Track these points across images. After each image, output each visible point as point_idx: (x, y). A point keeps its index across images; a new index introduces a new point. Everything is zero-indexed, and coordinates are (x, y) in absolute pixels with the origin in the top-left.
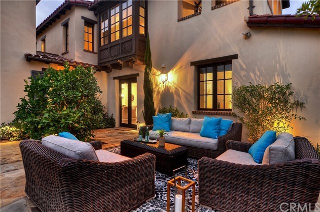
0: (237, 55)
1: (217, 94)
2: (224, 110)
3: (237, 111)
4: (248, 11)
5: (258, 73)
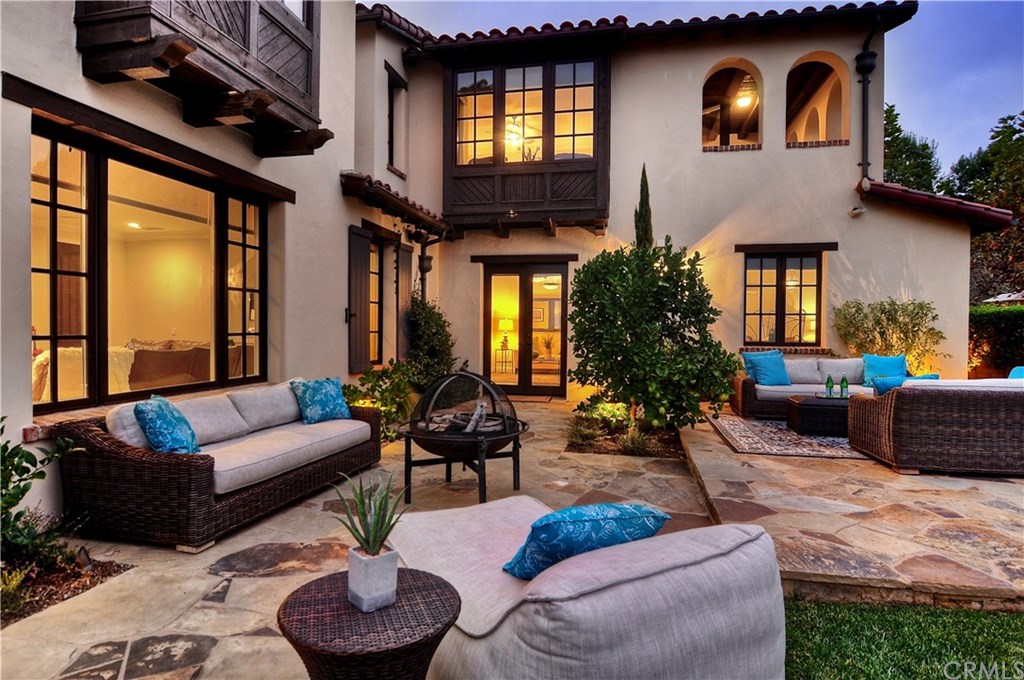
0: (836, 244)
1: (785, 314)
2: (800, 344)
3: (836, 347)
4: (859, 169)
5: (873, 280)
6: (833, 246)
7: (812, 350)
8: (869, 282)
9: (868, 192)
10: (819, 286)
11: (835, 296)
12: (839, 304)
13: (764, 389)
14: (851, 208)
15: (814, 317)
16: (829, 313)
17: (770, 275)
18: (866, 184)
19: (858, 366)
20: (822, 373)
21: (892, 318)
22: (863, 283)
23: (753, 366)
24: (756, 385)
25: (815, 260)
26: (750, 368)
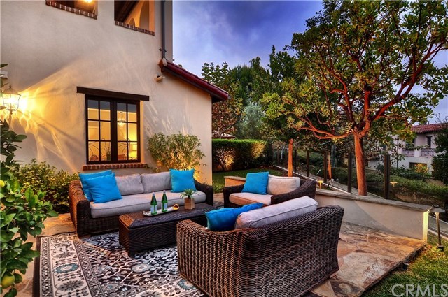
0: (148, 97)
1: (117, 141)
2: (128, 161)
3: (150, 162)
4: (160, 53)
5: (169, 122)
6: (146, 98)
7: (136, 165)
8: (167, 123)
9: (165, 67)
10: (138, 123)
11: (148, 130)
12: (151, 135)
13: (99, 207)
14: (156, 76)
15: (136, 143)
16: (145, 141)
17: (106, 114)
18: (165, 62)
19: (167, 177)
20: (144, 185)
21: (180, 145)
22: (164, 123)
23: (88, 187)
24: (91, 203)
25: (135, 106)
26: (87, 188)
